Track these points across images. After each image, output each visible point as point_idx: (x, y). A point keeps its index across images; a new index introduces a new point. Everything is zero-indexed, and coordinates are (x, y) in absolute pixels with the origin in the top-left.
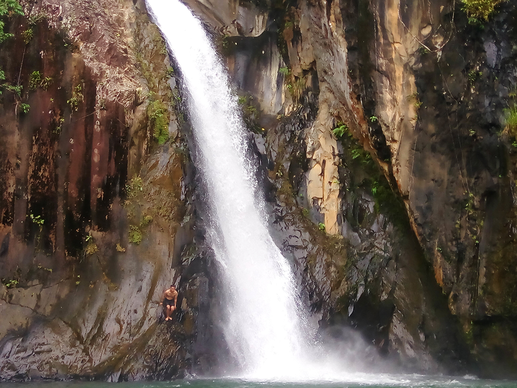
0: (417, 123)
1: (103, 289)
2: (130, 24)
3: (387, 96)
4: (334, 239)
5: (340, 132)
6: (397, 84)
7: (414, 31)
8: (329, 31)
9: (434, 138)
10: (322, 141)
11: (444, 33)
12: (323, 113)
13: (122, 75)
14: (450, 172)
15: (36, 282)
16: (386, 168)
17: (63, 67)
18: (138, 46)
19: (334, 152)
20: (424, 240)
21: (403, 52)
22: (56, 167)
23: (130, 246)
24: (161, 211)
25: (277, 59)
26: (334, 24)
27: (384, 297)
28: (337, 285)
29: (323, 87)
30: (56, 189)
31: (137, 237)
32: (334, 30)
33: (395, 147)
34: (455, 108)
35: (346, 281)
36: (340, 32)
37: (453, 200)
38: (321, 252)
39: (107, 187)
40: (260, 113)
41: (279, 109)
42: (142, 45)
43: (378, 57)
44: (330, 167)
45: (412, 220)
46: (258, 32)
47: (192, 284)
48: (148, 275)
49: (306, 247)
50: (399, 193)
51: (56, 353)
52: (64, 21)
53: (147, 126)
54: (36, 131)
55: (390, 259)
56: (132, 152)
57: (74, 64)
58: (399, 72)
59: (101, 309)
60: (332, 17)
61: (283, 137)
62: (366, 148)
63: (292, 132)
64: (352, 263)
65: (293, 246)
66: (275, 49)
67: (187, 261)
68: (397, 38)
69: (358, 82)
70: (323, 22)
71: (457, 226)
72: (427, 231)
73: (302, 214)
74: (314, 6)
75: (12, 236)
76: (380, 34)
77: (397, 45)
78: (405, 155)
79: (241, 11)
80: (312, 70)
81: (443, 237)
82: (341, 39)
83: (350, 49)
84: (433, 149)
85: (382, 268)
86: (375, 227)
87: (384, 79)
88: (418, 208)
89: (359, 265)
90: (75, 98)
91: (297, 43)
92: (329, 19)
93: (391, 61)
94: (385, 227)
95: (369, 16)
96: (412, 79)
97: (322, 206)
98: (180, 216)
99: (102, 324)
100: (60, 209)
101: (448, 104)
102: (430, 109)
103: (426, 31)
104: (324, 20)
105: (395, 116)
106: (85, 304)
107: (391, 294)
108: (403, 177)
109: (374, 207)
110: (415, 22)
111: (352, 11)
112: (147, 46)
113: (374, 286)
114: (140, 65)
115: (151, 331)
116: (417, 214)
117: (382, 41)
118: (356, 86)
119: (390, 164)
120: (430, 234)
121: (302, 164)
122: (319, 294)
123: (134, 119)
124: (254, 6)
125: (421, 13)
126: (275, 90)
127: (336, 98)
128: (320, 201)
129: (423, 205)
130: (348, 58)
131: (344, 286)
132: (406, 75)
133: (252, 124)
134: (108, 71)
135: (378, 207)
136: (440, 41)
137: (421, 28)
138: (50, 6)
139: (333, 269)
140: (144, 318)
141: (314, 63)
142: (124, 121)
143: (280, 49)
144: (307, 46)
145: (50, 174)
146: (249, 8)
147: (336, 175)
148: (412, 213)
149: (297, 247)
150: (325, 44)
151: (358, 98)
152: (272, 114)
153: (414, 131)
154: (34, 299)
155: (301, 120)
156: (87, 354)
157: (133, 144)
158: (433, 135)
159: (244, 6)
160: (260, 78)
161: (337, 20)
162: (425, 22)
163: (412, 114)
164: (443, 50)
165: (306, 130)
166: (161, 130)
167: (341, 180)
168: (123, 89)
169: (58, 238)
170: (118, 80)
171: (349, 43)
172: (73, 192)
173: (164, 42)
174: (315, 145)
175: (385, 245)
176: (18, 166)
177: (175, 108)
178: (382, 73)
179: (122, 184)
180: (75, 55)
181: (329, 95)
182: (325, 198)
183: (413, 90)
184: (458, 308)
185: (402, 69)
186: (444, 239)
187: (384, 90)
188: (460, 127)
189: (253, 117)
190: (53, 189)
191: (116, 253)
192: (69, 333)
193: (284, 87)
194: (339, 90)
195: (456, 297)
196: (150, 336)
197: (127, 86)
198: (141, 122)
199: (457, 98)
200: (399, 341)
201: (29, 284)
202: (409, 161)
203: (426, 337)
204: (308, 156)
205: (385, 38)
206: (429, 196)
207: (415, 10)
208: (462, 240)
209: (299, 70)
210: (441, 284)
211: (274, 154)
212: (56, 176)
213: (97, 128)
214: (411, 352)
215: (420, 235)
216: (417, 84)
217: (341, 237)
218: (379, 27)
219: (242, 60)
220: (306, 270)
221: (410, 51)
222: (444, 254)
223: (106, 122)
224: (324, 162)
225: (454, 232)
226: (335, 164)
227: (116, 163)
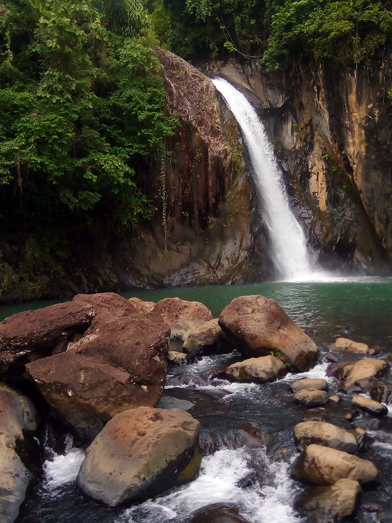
0: (366, 154)
1: (218, 244)
2: (218, 111)
3: (351, 141)
4: (324, 213)
5: (326, 157)
6: (355, 134)
7: (364, 106)
8: (319, 106)
9: (374, 162)
10: (317, 162)
11: (379, 107)
12: (317, 147)
13: (219, 141)
14: (383, 180)
15: (188, 242)
16: (350, 177)
17: (191, 140)
18: (222, 123)
19: (323, 168)
20: (370, 213)
21: (358, 117)
22: (192, 189)
23: (229, 224)
24: (242, 207)
25: (291, 118)
26: (322, 102)
27: (351, 240)
28: (327, 235)
29: (316, 133)
30: (193, 199)
31: (232, 220)
32: (322, 105)
33: (355, 166)
34: (385, 147)
35: (331, 233)
36: (325, 106)
37: (384, 193)
38: (318, 220)
39: (217, 197)
40: (284, 149)
41: (293, 146)
42: (224, 122)
43: (345, 120)
44: (321, 175)
45: (364, 203)
46: (280, 105)
47: (259, 240)
48: (239, 237)
49: (310, 218)
50: (357, 190)
51: (201, 273)
52: (190, 117)
53: (232, 166)
54: (181, 172)
55: (354, 221)
56: (227, 179)
57: (196, 138)
58: (356, 128)
59: (219, 253)
60: (320, 98)
61: (296, 162)
62: (340, 166)
63: (301, 158)
64: (334, 224)
65: (304, 218)
66: (289, 113)
67: (256, 229)
68: (355, 110)
69: (335, 133)
70: (315, 100)
71: (386, 206)
72: (371, 209)
73: (307, 201)
74: (310, 91)
75: (175, 222)
76: (346, 108)
77: (355, 114)
78: (360, 171)
79: (270, 92)
80: (310, 124)
81: (379, 212)
82: (326, 110)
83: (330, 116)
84: (374, 168)
85: (349, 226)
86: (345, 206)
87: (349, 131)
88: (367, 198)
89: (337, 225)
90: (198, 155)
91: (301, 110)
92: (319, 99)
93: (352, 122)
94: (350, 206)
95: (340, 99)
96: (363, 132)
97: (318, 196)
98: (250, 209)
99: (220, 261)
100: (196, 209)
101: (382, 145)
102: (372, 147)
103: (370, 106)
104: (316, 99)
105: (354, 151)
106: (211, 251)
107: (354, 239)
108: (359, 182)
109: (345, 195)
110: (364, 101)
111: (331, 96)
112: (227, 123)
113: (346, 235)
114: (225, 134)
115: (242, 262)
116: (366, 200)
117: (347, 111)
118: (334, 135)
119: (352, 175)
120: (373, 210)
121: (306, 175)
122: (318, 241)
123: (226, 163)
124: (277, 89)
125: (367, 96)
126: (290, 135)
127: (323, 139)
128: (317, 194)
129: (369, 195)
130: (329, 121)
131: (330, 236)
132: (360, 129)
133: (280, 155)
134: (212, 140)
135: (346, 195)
136: (377, 112)
137: (367, 105)
138: (182, 110)
139: (324, 228)
140: (239, 257)
141: (311, 120)
142: (222, 165)
143: (292, 113)
144: (306, 112)
145: (190, 192)
146: (274, 90)
147: (325, 180)
148: (364, 200)
149: (306, 218)
150: (317, 111)
151: (335, 141)
152: (289, 148)
153: (364, 159)
154: (188, 250)
155: (305, 152)
156: (215, 274)
157: (226, 175)
158: (374, 161)
159: (272, 89)
160: (282, 129)
161: (323, 100)
162: (369, 102)
163: (363, 149)
164: (378, 117)
165: (308, 157)
166: (238, 166)
167: (327, 182)
168: (220, 149)
169: (196, 222)
170: (217, 144)
171: (330, 113)
172: (201, 200)
173: (234, 119)
174: (313, 165)
175: (351, 214)
176: (175, 189)
177: (243, 154)
178: (348, 128)
179: (223, 195)
180: (197, 134)
181: (319, 138)
182: (319, 192)
183: (364, 137)
184: (387, 246)
185: (358, 126)
186: (380, 213)
187: (348, 137)
188: (388, 157)
189: (279, 151)
190: (192, 199)
191: (223, 228)
192: (206, 265)
193: (295, 134)
194: (325, 136)
195: (385, 240)
196: (243, 265)
197: (222, 147)
198: (229, 164)
199: (386, 142)
200: (358, 261)
201: (185, 243)
202: (362, 174)
203: (372, 259)
204: (310, 171)
205: (349, 110)
206: (372, 191)
207: (364, 95)
208: (389, 213)
209: (303, 125)
210: (379, 234)
211: (292, 171)
212: (193, 193)
213: (210, 169)
214: (364, 266)
215: (368, 210)
216: (365, 134)
217: (328, 212)
218: (345, 105)
219: (272, 120)
220: (311, 229)
221: (362, 117)
222: (380, 220)
223: (213, 166)
224: (318, 173)
225: (385, 209)
226: (324, 174)
227: (219, 185)
